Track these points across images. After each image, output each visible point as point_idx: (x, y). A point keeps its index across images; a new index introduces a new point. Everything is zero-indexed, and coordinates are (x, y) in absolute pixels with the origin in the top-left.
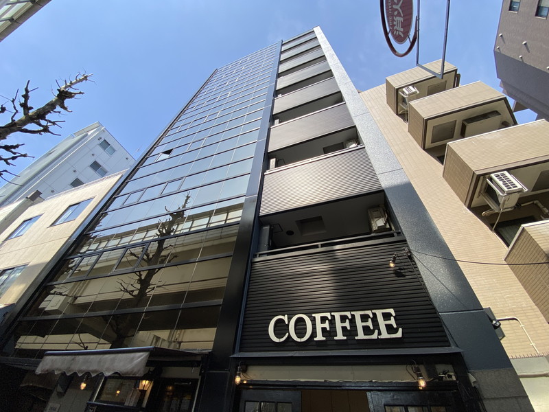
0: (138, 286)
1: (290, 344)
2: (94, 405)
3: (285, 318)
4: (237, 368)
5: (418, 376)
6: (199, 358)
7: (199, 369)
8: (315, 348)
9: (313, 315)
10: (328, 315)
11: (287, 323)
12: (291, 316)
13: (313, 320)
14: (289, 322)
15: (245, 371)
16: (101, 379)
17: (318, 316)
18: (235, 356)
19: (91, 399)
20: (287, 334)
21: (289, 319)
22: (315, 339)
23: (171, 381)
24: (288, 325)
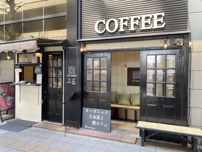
0: (8, 6)
1: (106, 34)
2: (17, 65)
3: (104, 21)
4: (80, 46)
5: (165, 43)
6: (61, 42)
7: (62, 47)
8: (119, 34)
9: (119, 18)
10: (127, 18)
11: (104, 23)
12: (107, 20)
13: (119, 21)
14: (106, 23)
15: (85, 47)
16: (15, 55)
17: (122, 19)
18: (79, 40)
19: (15, 62)
20: (105, 29)
21: (106, 21)
22: (119, 31)
23: (50, 53)
24: (105, 25)
